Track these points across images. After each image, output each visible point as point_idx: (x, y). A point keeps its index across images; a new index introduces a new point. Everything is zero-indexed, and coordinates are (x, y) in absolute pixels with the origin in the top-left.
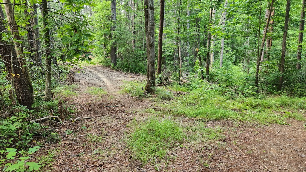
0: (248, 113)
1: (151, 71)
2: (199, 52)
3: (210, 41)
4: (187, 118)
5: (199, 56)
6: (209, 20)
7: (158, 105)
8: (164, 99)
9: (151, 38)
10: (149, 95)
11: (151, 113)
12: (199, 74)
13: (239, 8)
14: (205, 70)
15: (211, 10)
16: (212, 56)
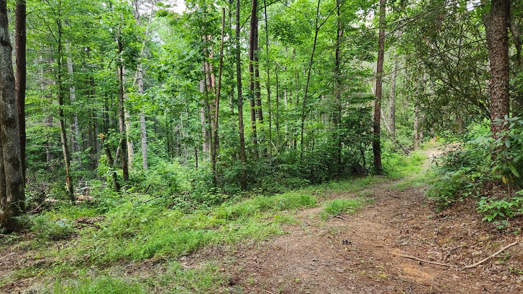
0: (230, 229)
1: (12, 181)
2: (105, 141)
3: (123, 121)
4: (132, 264)
5: (106, 148)
6: (117, 85)
7: (46, 254)
8: (53, 239)
9: (9, 106)
10: (14, 236)
11: (33, 276)
12: (110, 181)
13: (174, 67)
14: (120, 173)
15: (119, 69)
16: (130, 146)
